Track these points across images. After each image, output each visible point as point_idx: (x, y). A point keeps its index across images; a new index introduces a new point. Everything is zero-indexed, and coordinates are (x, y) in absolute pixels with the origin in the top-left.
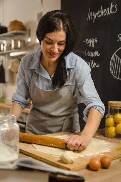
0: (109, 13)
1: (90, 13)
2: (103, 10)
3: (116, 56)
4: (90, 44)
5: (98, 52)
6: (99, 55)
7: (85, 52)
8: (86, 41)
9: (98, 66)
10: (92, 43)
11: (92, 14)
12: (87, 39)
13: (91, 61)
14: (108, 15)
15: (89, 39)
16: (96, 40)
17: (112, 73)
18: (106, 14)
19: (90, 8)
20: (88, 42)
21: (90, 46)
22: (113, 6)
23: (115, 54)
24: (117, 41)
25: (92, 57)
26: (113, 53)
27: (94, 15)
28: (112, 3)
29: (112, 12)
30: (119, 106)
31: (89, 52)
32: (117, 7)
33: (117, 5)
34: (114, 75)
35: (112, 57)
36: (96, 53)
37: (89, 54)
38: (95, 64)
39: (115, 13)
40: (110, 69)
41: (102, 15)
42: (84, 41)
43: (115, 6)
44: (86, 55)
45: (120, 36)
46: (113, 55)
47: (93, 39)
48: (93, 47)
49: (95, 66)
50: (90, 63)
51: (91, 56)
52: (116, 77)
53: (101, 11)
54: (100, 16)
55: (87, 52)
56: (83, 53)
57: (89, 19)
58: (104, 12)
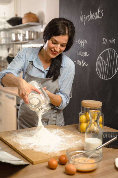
0: (96, 18)
1: (82, 15)
2: (92, 14)
3: (101, 58)
4: (81, 44)
5: (87, 52)
6: (88, 55)
7: (77, 51)
8: (78, 41)
9: (87, 65)
10: (82, 44)
11: (84, 17)
12: (79, 40)
13: (81, 60)
14: (95, 19)
15: (80, 40)
16: (86, 41)
17: (98, 73)
18: (94, 18)
19: (82, 11)
20: (79, 42)
21: (81, 46)
22: (100, 11)
23: (100, 55)
24: (102, 44)
25: (83, 57)
26: (99, 55)
27: (85, 18)
28: (99, 8)
29: (99, 17)
30: (90, 106)
31: (80, 52)
32: (103, 12)
33: (103, 10)
34: (99, 75)
35: (98, 58)
36: (86, 54)
37: (80, 53)
38: (84, 63)
39: (101, 18)
40: (96, 69)
41: (91, 18)
42: (77, 41)
43: (101, 11)
44: (78, 54)
45: (104, 40)
46: (99, 57)
47: (84, 40)
48: (84, 47)
49: (85, 65)
50: (81, 62)
51: (82, 55)
52: (100, 77)
53: (90, 15)
54: (89, 19)
55: (79, 52)
56: (76, 52)
57: (81, 22)
58: (93, 16)
